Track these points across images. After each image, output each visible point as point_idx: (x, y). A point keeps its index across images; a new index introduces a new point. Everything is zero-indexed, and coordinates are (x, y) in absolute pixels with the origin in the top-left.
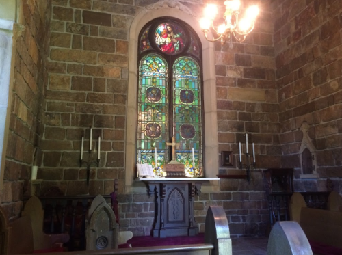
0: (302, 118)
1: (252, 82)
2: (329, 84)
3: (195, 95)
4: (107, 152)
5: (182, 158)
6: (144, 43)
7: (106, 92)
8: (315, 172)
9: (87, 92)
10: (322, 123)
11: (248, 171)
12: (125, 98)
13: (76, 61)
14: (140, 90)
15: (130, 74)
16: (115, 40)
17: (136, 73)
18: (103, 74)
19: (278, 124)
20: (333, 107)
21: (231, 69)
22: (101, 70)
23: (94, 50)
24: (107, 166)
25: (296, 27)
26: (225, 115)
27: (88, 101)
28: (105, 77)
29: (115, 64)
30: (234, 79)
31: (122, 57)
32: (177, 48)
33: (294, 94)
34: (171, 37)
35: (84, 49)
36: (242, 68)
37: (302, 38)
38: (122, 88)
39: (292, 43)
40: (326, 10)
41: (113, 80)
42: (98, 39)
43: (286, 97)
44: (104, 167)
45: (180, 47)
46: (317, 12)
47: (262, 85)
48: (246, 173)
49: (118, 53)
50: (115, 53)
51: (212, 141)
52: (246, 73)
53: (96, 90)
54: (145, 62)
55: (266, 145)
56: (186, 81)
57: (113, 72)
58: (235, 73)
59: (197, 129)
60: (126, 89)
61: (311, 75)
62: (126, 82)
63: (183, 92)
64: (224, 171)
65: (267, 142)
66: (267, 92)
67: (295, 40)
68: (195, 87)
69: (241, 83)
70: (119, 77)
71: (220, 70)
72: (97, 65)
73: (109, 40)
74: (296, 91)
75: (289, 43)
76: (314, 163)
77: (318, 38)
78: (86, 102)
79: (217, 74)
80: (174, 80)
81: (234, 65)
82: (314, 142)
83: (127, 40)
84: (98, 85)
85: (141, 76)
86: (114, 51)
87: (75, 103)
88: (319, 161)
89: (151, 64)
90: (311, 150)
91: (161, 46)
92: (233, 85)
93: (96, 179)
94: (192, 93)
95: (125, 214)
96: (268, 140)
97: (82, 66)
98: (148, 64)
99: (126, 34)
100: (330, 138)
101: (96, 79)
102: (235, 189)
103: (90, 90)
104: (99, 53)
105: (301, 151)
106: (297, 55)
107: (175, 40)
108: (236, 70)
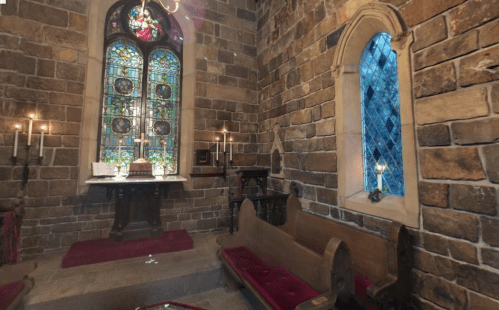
0: (275, 120)
1: (234, 80)
2: (301, 87)
3: (173, 90)
4: (55, 149)
5: (155, 155)
6: (115, 24)
7: (56, 78)
8: (282, 173)
9: (27, 76)
10: (291, 126)
11: (225, 169)
12: (81, 88)
13: (9, 32)
14: (105, 81)
15: (90, 60)
16: (69, 12)
17: (101, 59)
18: (51, 56)
19: (257, 125)
20: (303, 111)
21: (212, 64)
22: (48, 51)
23: (36, 19)
24: (54, 164)
25: (276, 26)
26: (203, 113)
27: (28, 86)
28: (54, 59)
29: (69, 46)
30: (215, 75)
31: (78, 34)
32: (155, 36)
33: (271, 96)
34: (148, 22)
35: (21, 16)
36: (224, 65)
37: (280, 37)
38: (79, 75)
39: (271, 42)
40: (303, 6)
41: (65, 65)
42: (43, 8)
43: (264, 99)
44: (51, 166)
45: (159, 34)
46: (294, 8)
47: (243, 85)
48: (222, 171)
49: (72, 29)
50: (67, 29)
51: (187, 139)
52: (228, 70)
53: (40, 74)
54: (114, 49)
55: (244, 144)
56: (164, 74)
57: (65, 54)
58: (216, 69)
59: (173, 126)
60: (83, 77)
61: (286, 76)
62: (84, 68)
63: (159, 87)
64: (199, 169)
65: (244, 141)
66: (248, 92)
67: (274, 39)
68: (173, 82)
69: (223, 80)
70: (75, 61)
71: (201, 65)
72: (44, 44)
73: (59, 11)
74: (273, 94)
75: (268, 42)
76: (282, 164)
77: (293, 36)
78: (25, 88)
79: (197, 68)
80: (149, 73)
81: (216, 61)
82: (283, 144)
83: (86, 15)
84: (45, 69)
85: (109, 64)
86: (66, 26)
87: (5, 85)
88: (286, 162)
89: (122, 52)
90: (281, 151)
91: (135, 31)
92: (214, 81)
93: (39, 179)
94: (169, 88)
95: (77, 217)
96: (246, 140)
97: (18, 39)
98: (118, 51)
99: (85, 7)
100: (297, 141)
101: (40, 60)
102: (209, 186)
103: (33, 73)
104: (43, 25)
105: (272, 152)
106: (275, 56)
107: (152, 26)
108: (217, 66)
